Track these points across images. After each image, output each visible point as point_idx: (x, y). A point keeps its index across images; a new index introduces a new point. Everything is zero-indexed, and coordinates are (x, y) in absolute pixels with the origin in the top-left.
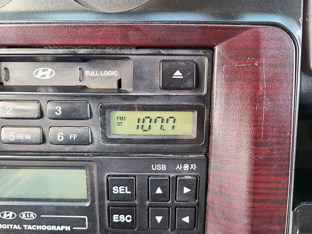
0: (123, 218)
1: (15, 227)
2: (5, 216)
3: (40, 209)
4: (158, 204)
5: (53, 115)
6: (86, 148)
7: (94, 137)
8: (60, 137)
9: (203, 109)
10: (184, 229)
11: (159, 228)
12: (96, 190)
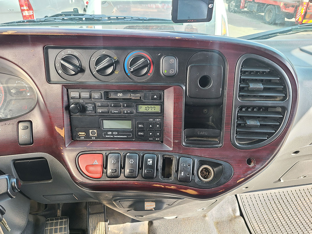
0: (141, 134)
1: (111, 136)
2: (109, 133)
3: (119, 131)
4: (151, 130)
5: (124, 106)
6: (132, 115)
7: (134, 112)
8: (125, 112)
9: (162, 105)
10: (158, 137)
11: (151, 137)
12: (134, 126)
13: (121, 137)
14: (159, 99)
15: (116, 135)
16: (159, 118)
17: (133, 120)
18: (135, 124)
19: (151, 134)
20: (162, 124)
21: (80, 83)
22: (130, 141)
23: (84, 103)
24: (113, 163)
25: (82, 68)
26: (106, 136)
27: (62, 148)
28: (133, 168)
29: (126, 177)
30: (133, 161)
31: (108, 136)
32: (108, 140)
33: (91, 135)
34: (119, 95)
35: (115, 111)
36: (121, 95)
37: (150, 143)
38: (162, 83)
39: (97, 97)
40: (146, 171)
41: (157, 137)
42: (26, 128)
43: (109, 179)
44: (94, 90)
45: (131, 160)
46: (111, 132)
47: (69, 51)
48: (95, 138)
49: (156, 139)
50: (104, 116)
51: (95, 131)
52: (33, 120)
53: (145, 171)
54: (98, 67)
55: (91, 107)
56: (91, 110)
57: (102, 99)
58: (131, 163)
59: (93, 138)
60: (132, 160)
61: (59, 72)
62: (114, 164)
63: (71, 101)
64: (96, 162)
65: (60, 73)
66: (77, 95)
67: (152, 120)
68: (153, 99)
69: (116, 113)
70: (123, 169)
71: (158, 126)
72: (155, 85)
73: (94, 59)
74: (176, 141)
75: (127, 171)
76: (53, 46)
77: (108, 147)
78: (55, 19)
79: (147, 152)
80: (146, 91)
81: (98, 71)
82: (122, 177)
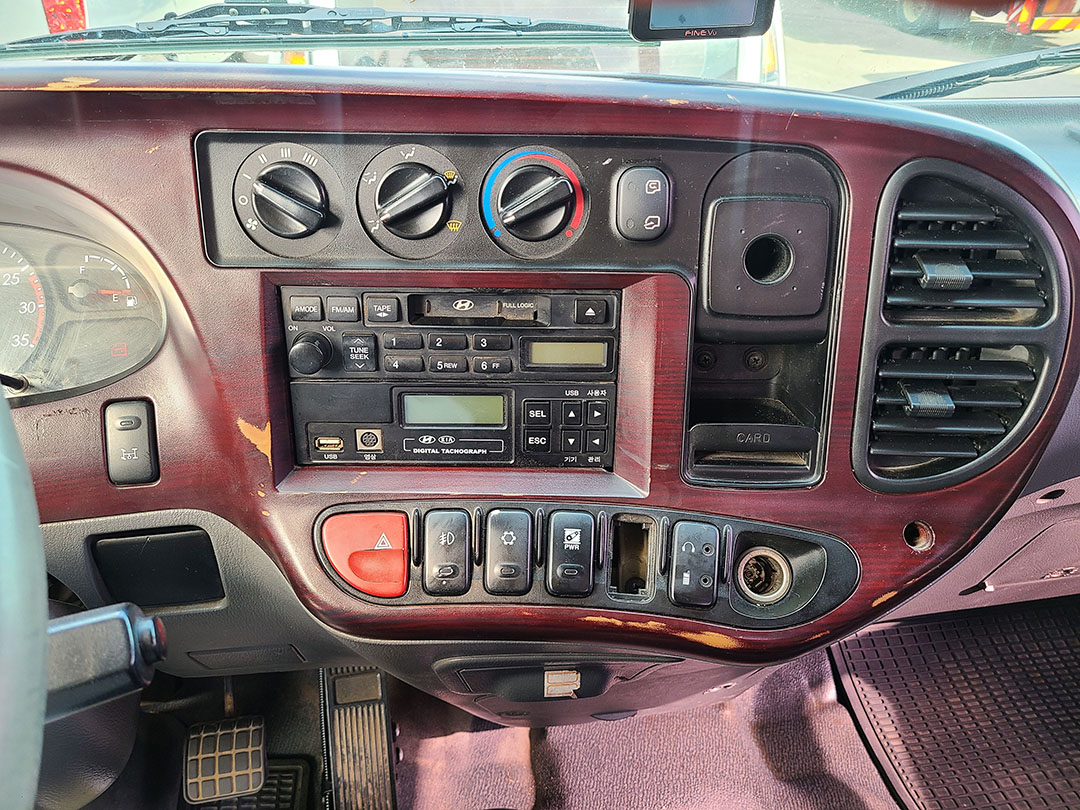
0: (538, 441)
1: (433, 451)
2: (425, 440)
3: (459, 433)
4: (571, 427)
5: (478, 347)
6: (505, 376)
7: (514, 365)
8: (484, 365)
9: (612, 341)
10: (595, 451)
11: (571, 450)
12: (513, 415)
13: (466, 451)
14: (601, 319)
15: (449, 447)
16: (600, 388)
17: (509, 395)
18: (518, 409)
19: (571, 441)
20: (610, 409)
21: (323, 264)
22: (498, 466)
23: (339, 337)
24: (443, 543)
25: (331, 209)
26: (416, 451)
27: (262, 495)
28: (514, 561)
29: (492, 592)
30: (514, 538)
31: (422, 451)
32: (423, 465)
33: (360, 446)
34: (460, 305)
35: (447, 363)
36: (467, 305)
37: (570, 472)
38: (614, 264)
39: (385, 315)
40: (559, 571)
41: (594, 453)
42: (131, 425)
43: (433, 599)
44: (375, 289)
45: (506, 533)
46: (431, 437)
47: (286, 151)
48: (374, 457)
49: (591, 459)
50: (406, 380)
51: (377, 433)
52: (155, 397)
53: (554, 570)
54: (388, 209)
55: (365, 350)
56: (364, 361)
57: (400, 318)
58: (506, 543)
59: (367, 457)
60: (512, 533)
61: (248, 226)
62: (448, 548)
63: (293, 328)
64: (384, 543)
65: (254, 228)
66: (314, 309)
67: (576, 393)
68: (582, 319)
69: (452, 370)
70: (478, 565)
71: (597, 414)
72: (590, 270)
73: (375, 180)
74: (663, 467)
75: (494, 570)
76: (225, 131)
77: (421, 487)
78: (202, 25)
79: (558, 505)
80: (557, 291)
81: (389, 224)
82: (476, 592)
